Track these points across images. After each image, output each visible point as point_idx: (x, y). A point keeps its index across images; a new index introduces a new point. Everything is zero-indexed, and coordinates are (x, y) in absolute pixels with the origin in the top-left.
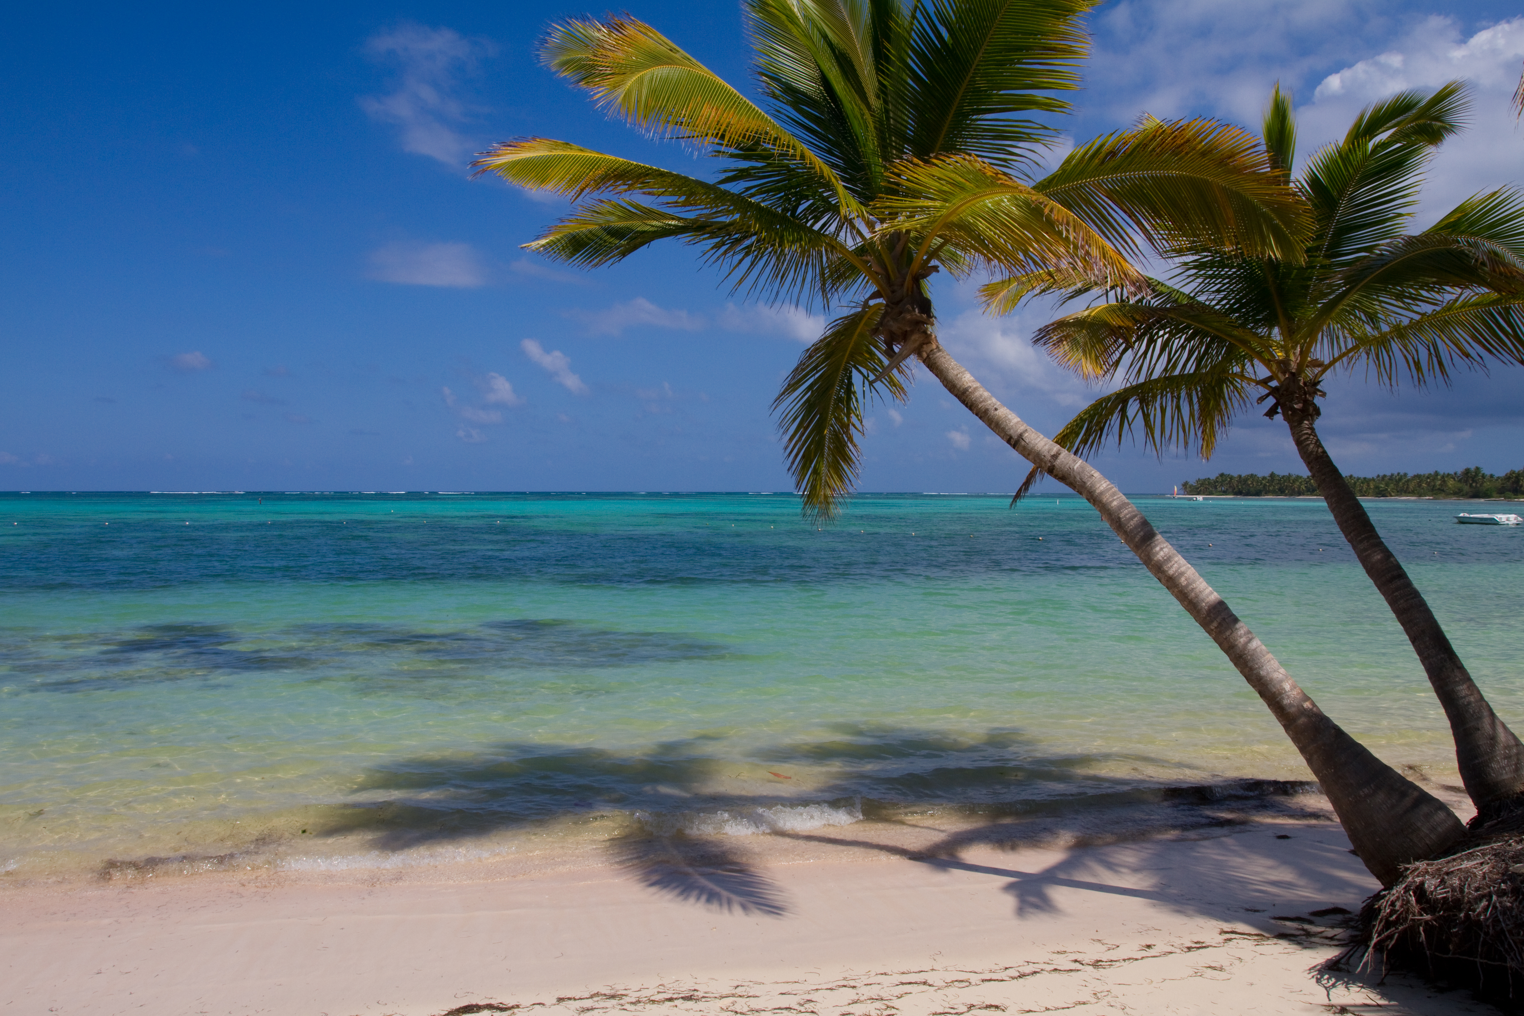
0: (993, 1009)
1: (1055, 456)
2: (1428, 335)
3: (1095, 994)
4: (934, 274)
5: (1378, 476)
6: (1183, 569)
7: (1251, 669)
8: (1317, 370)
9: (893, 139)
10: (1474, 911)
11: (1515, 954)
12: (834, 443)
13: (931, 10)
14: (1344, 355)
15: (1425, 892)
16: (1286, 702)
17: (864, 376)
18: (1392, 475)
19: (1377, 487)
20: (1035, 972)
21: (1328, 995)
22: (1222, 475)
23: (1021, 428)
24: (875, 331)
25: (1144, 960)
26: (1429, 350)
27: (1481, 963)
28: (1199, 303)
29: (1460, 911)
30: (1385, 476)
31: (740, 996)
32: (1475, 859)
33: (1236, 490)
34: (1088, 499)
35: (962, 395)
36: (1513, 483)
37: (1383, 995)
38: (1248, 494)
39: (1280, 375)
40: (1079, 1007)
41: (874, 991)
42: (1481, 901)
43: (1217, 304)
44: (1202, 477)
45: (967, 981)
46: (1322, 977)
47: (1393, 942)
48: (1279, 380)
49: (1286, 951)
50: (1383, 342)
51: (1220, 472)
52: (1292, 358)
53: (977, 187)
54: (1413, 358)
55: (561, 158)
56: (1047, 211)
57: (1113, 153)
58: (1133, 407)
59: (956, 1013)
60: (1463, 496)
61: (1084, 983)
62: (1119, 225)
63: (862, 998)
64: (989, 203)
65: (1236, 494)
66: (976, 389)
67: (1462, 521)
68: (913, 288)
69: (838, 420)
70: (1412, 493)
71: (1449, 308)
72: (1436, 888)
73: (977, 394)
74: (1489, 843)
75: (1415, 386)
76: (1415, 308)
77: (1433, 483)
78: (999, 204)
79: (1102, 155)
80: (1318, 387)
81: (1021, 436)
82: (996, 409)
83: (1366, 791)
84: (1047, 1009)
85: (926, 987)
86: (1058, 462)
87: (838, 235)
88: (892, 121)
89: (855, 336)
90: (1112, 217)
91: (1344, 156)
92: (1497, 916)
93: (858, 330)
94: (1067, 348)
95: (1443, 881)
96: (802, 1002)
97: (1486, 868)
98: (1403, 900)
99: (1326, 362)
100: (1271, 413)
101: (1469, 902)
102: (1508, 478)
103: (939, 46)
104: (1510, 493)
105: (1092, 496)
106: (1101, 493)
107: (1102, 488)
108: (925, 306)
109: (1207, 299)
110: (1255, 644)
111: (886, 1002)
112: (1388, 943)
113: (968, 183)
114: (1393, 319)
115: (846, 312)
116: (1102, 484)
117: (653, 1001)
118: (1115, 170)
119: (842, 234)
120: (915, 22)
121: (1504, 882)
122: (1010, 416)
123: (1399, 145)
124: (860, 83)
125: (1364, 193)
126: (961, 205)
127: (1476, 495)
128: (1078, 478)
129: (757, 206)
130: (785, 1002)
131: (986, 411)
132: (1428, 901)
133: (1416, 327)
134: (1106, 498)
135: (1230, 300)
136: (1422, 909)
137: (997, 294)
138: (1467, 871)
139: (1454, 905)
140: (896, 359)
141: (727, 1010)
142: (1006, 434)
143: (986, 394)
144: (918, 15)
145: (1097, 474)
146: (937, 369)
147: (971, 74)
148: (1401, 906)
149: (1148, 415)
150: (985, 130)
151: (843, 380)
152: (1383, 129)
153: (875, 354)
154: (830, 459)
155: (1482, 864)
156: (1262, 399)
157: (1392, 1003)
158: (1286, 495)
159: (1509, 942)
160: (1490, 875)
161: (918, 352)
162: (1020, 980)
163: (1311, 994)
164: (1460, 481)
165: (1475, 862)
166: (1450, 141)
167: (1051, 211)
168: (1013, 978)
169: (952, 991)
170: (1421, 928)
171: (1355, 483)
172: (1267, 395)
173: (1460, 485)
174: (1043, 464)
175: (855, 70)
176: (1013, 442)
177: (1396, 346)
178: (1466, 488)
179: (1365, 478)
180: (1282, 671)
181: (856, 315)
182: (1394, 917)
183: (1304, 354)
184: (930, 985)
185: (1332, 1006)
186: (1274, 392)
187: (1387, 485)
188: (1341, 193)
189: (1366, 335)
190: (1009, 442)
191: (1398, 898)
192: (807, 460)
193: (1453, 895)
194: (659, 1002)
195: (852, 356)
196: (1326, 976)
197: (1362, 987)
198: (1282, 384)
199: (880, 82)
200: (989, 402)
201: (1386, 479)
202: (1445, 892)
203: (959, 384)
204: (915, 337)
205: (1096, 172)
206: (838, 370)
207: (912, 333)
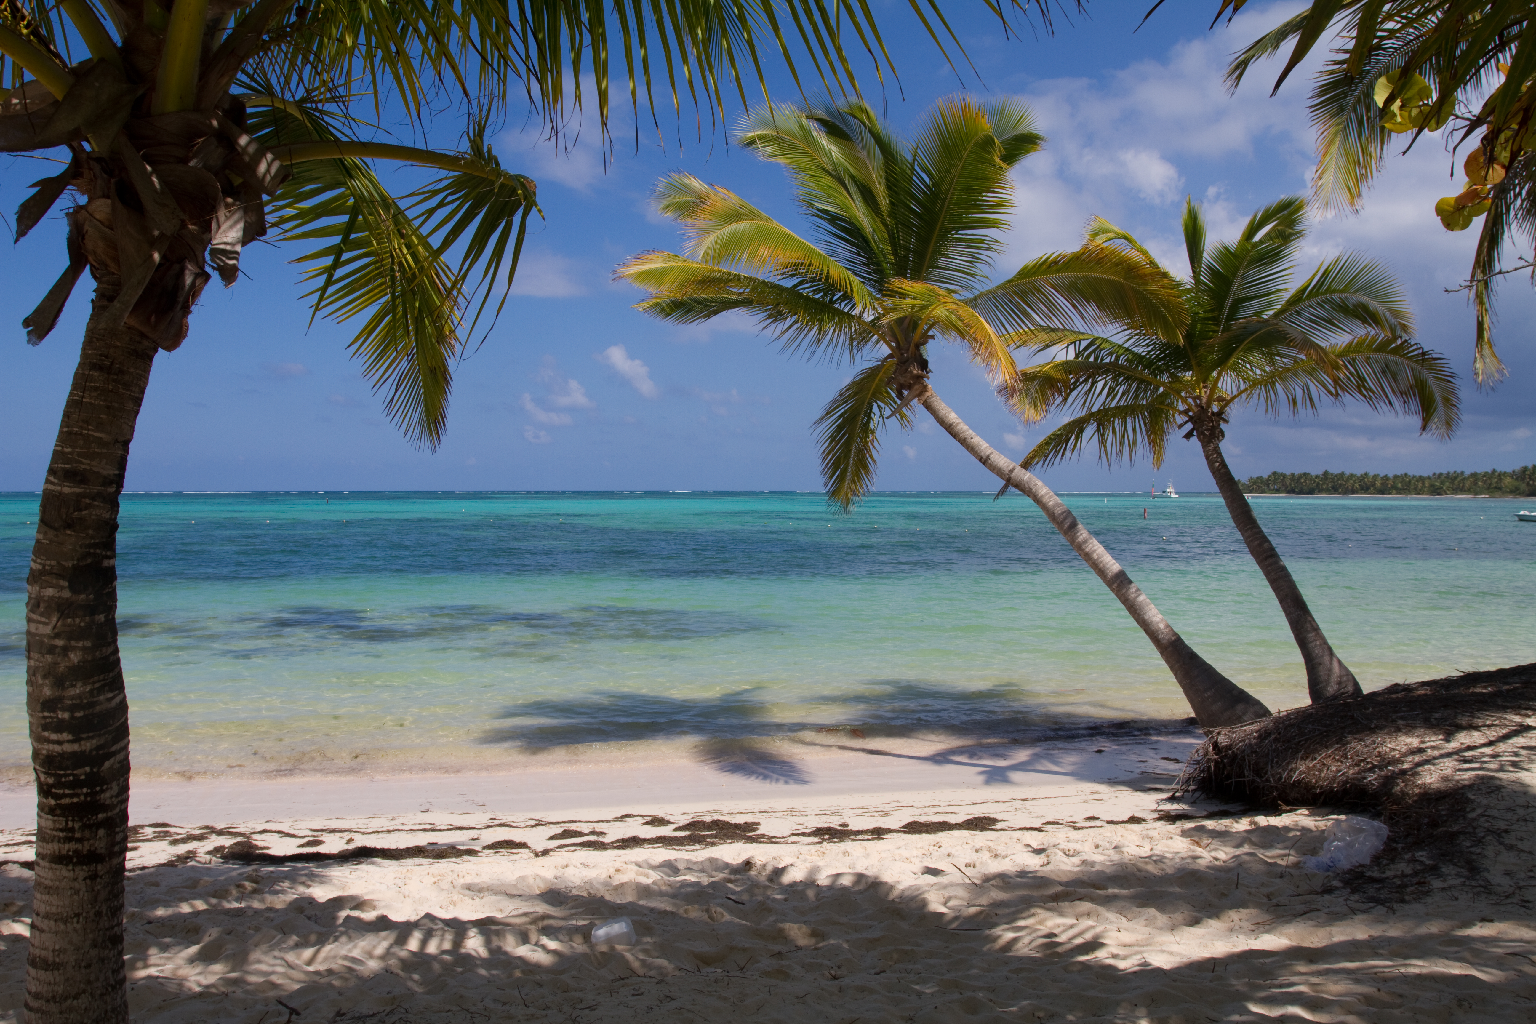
1: (1012, 471)
4: (930, 341)
5: (1434, 474)
6: (1095, 548)
7: (1139, 615)
8: (1222, 404)
14: (1242, 392)
17: (881, 408)
18: (1449, 473)
19: (1432, 486)
22: (1275, 473)
23: (988, 452)
24: (889, 383)
26: (1302, 388)
28: (1133, 353)
30: (1441, 474)
33: (1289, 488)
35: (949, 428)
38: (1301, 492)
39: (1194, 408)
43: (1147, 355)
44: (1255, 476)
51: (1273, 470)
54: (1291, 394)
55: (671, 269)
60: (1519, 494)
65: (1288, 492)
66: (958, 424)
67: (1522, 519)
68: (915, 352)
70: (1468, 491)
73: (959, 427)
77: (1489, 482)
79: (1048, 264)
80: (1223, 417)
81: (988, 457)
82: (972, 438)
86: (1013, 475)
89: (877, 381)
93: (879, 377)
99: (1229, 398)
100: (1188, 436)
105: (1036, 498)
107: (1043, 493)
108: (924, 365)
109: (1141, 352)
110: (1142, 598)
115: (866, 365)
116: (1043, 490)
118: (1057, 271)
122: (981, 443)
125: (1252, 274)
127: (1532, 493)
128: (1027, 486)
131: (965, 439)
134: (1045, 500)
135: (1157, 351)
140: (905, 401)
142: (978, 456)
143: (965, 427)
146: (931, 409)
147: (946, 207)
151: (866, 411)
153: (890, 395)
154: (854, 468)
156: (1184, 425)
158: (1339, 494)
161: (919, 397)
164: (1517, 479)
171: (1410, 482)
172: (1186, 423)
173: (1516, 483)
176: (983, 461)
177: (1278, 384)
178: (1523, 486)
179: (1420, 477)
180: (1160, 616)
181: (877, 367)
186: (1191, 419)
187: (1442, 483)
190: (980, 460)
195: (874, 394)
198: (1196, 414)
200: (967, 433)
201: (1443, 477)
203: (947, 420)
204: (916, 387)
205: (1045, 273)
206: (863, 403)
207: (914, 384)
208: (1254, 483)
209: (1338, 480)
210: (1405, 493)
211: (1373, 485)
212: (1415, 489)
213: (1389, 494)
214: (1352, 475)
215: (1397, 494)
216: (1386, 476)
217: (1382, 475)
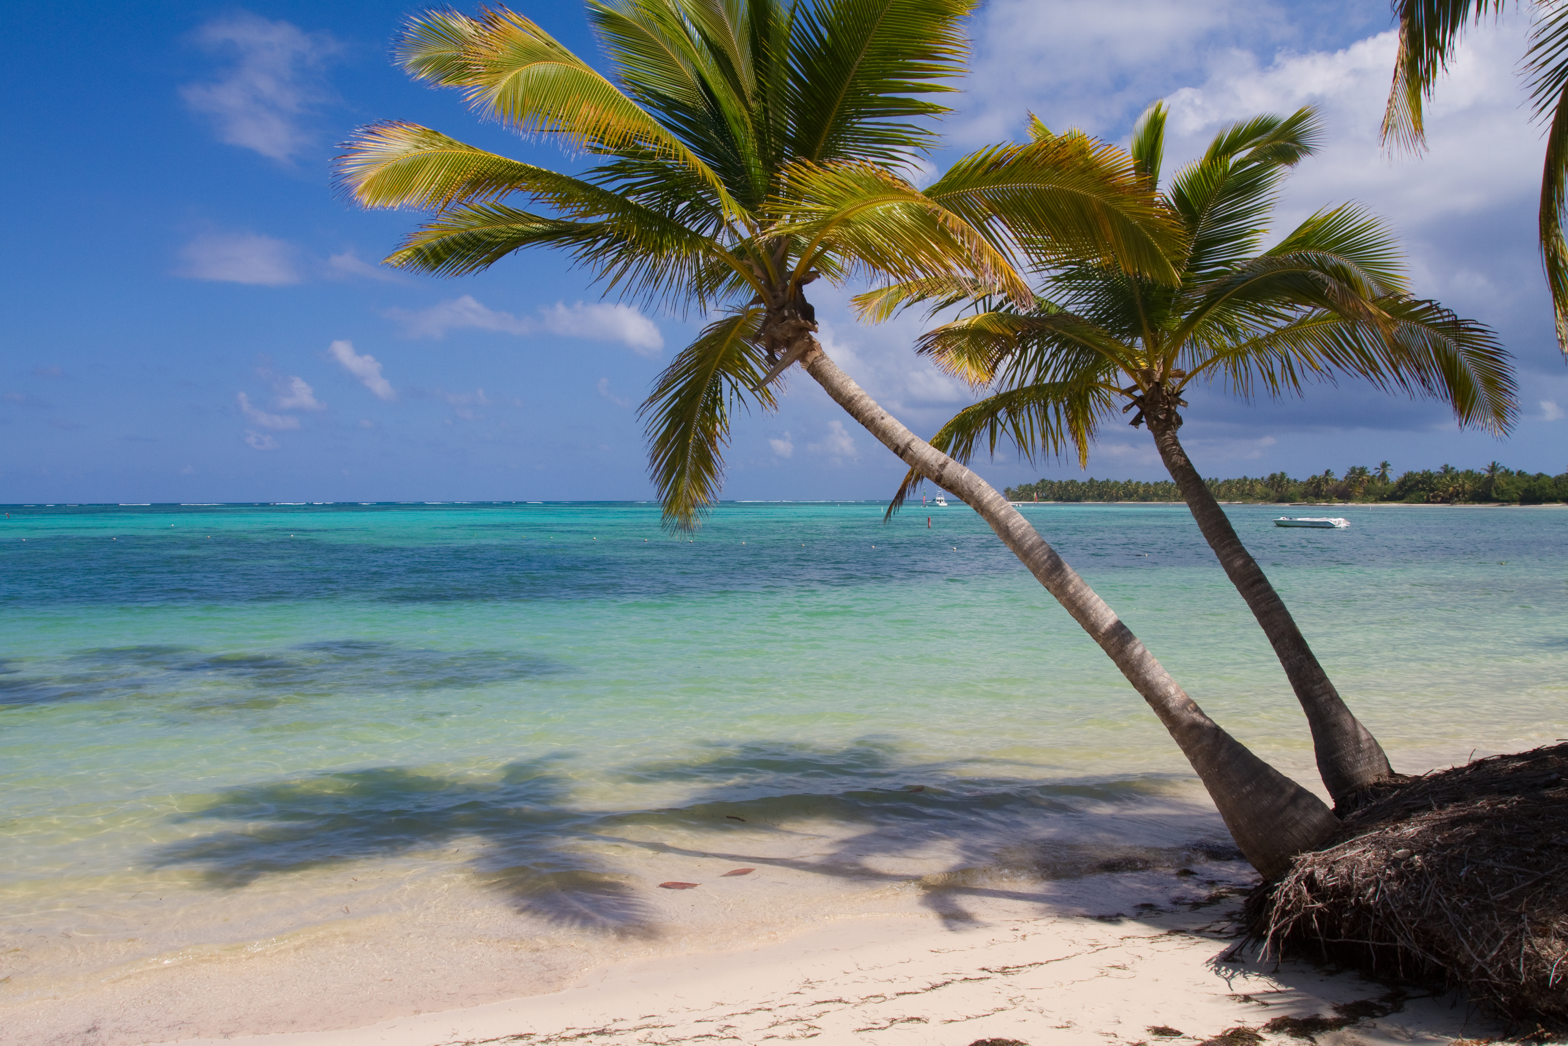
0: (915, 1021)
1: (943, 466)
2: (1282, 347)
3: (1010, 1000)
4: (815, 280)
8: (1178, 381)
9: (773, 140)
10: (1364, 896)
11: (1405, 934)
12: (697, 452)
13: (812, 10)
14: (1205, 365)
15: (1315, 881)
16: (1171, 705)
17: (733, 385)
20: (947, 983)
21: (1229, 985)
22: (1043, 481)
23: (908, 438)
24: (754, 338)
25: (1049, 964)
26: (1282, 362)
27: (1373, 945)
28: (1067, 313)
29: (1350, 896)
31: (655, 1027)
32: (1357, 848)
33: (1057, 496)
34: (975, 509)
35: (848, 405)
36: (1315, 487)
37: (1280, 981)
38: (1069, 500)
39: (1145, 385)
40: (997, 1013)
41: (791, 1012)
42: (1369, 886)
43: (1086, 315)
44: (1024, 483)
45: (881, 996)
46: (1220, 969)
47: (1288, 931)
48: (1143, 389)
49: (1180, 946)
50: (1239, 353)
52: (1156, 368)
53: (869, 193)
54: (1268, 370)
56: (941, 220)
57: (997, 164)
58: (1002, 414)
59: (880, 1028)
60: (1269, 500)
61: (997, 991)
62: (998, 235)
63: (781, 1020)
64: (880, 209)
65: (1056, 500)
66: (862, 397)
67: (1280, 524)
68: (795, 293)
69: (704, 429)
71: (1302, 322)
72: (1325, 876)
73: (863, 402)
74: (1366, 833)
75: (1270, 396)
76: (1271, 323)
77: (1242, 488)
78: (890, 212)
79: (986, 166)
80: (1181, 397)
81: (908, 445)
82: (883, 418)
83: (1248, 788)
84: (968, 1018)
85: (842, 1005)
86: (946, 472)
87: (715, 237)
88: (771, 122)
89: (728, 342)
90: (992, 228)
91: (1206, 173)
92: (1386, 900)
93: (732, 336)
94: (953, 355)
95: (1330, 870)
96: (721, 1028)
97: (1370, 855)
98: (1295, 890)
99: (1188, 373)
100: (1136, 422)
101: (1358, 888)
102: (1310, 483)
103: (818, 46)
104: (1312, 498)
105: (980, 505)
106: (989, 502)
107: (989, 498)
108: (808, 312)
109: (1076, 311)
111: (806, 1022)
112: (1283, 931)
113: (860, 189)
114: (1251, 333)
115: (719, 317)
116: (989, 494)
117: (565, 1038)
118: (998, 180)
119: (720, 236)
120: (795, 22)
121: (1388, 867)
122: (896, 425)
123: (1256, 164)
124: (738, 81)
125: (1223, 209)
126: (851, 211)
127: (1281, 500)
128: (966, 488)
129: (637, 208)
130: (704, 1029)
131: (873, 420)
132: (1318, 890)
133: (1272, 340)
134: (993, 508)
135: (1099, 311)
136: (1314, 897)
137: (871, 303)
138: (1352, 859)
139: (1343, 892)
140: (776, 367)
141: (645, 1042)
142: (893, 443)
143: (872, 403)
144: (798, 14)
145: (984, 484)
146: (822, 376)
147: (851, 77)
148: (1294, 896)
149: (1017, 424)
150: (866, 134)
151: (711, 388)
152: (1242, 147)
153: (747, 363)
154: (693, 469)
155: (1364, 852)
156: (1127, 408)
157: (1289, 988)
158: (1104, 501)
159: (1399, 923)
160: (1375, 862)
161: (802, 358)
162: (934, 991)
163: (1214, 985)
164: (1266, 486)
165: (1358, 851)
166: (1305, 161)
167: (946, 219)
168: (927, 990)
169: (870, 1006)
170: (1314, 916)
171: (1170, 489)
172: (1132, 405)
173: (1266, 490)
174: (931, 474)
175: (733, 68)
176: (900, 451)
177: (1252, 357)
178: (1273, 493)
180: (1166, 674)
181: (733, 320)
182: (1289, 906)
183: (1167, 363)
184: (846, 1003)
185: (1236, 995)
186: (1138, 401)
188: (1202, 208)
189: (1225, 347)
190: (896, 451)
191: (1290, 889)
192: (670, 468)
193: (1342, 883)
194: (571, 1039)
195: (722, 362)
196: (1223, 968)
197: (1259, 976)
198: (1147, 393)
199: (758, 81)
200: (876, 411)
202: (1334, 880)
203: (844, 392)
204: (798, 344)
205: (979, 182)
206: (707, 376)
207: (795, 339)
208: (1024, 490)
209: (1103, 487)
210: (1165, 500)
211: (1136, 492)
212: (1175, 496)
213: (1151, 501)
214: (1116, 483)
215: (1158, 500)
216: (1147, 483)
217: (1143, 482)
